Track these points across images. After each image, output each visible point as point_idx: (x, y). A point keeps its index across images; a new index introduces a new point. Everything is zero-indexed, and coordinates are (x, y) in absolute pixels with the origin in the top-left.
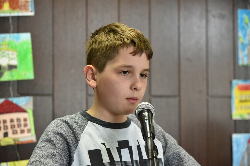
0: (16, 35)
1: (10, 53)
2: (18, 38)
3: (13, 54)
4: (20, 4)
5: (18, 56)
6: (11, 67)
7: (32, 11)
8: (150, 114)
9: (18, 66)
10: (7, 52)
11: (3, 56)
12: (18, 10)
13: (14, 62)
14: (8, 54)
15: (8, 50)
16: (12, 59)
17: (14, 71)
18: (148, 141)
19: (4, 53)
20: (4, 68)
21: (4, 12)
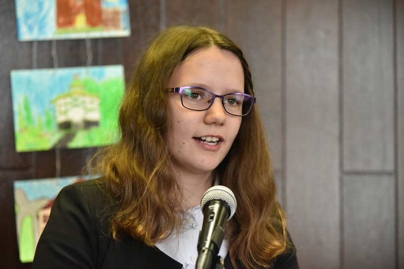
0: (97, 69)
1: (88, 99)
2: (101, 75)
3: (92, 102)
4: (104, 16)
5: (101, 104)
6: (89, 124)
7: (125, 29)
8: (224, 208)
9: (102, 123)
10: (81, 99)
11: (76, 106)
12: (100, 27)
13: (94, 116)
14: (84, 102)
15: (83, 95)
16: (90, 110)
17: (94, 130)
18: (201, 257)
19: (76, 100)
20: (77, 126)
21: (76, 31)
